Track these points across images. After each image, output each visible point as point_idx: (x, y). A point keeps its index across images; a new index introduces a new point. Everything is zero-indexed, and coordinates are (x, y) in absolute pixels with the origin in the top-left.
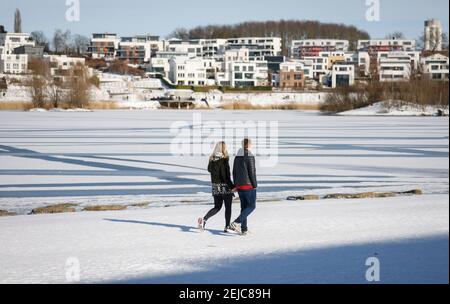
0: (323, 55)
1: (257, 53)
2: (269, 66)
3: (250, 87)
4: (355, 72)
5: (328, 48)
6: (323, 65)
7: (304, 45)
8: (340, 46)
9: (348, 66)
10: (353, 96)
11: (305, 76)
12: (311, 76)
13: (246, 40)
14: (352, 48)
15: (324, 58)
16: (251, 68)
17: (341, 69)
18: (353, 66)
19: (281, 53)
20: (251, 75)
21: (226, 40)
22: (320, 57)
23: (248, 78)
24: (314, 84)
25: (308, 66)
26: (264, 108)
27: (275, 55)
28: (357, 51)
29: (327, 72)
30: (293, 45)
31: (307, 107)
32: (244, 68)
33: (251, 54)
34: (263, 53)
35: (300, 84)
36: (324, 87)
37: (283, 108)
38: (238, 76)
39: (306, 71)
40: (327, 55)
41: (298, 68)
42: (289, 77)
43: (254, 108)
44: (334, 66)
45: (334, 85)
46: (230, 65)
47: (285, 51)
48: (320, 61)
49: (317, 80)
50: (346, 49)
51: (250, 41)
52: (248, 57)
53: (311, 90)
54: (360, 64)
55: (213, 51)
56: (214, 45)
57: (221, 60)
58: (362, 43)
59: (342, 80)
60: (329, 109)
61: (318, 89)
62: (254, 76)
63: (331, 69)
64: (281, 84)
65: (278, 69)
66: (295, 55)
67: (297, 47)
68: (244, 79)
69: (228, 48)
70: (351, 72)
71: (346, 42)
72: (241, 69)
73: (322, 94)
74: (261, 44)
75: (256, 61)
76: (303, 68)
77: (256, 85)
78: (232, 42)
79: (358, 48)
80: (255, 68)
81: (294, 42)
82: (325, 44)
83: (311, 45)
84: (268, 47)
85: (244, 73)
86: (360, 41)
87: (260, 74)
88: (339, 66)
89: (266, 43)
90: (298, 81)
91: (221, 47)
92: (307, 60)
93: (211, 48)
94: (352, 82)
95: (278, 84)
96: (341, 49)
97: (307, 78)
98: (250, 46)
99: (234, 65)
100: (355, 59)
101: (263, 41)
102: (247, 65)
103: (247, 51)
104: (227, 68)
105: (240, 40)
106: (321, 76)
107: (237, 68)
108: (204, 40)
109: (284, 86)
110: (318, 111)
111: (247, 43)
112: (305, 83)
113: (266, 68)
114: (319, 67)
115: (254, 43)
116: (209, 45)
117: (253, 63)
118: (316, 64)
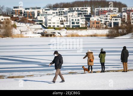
0: (108, 14)
1: (81, 14)
2: (86, 19)
3: (78, 28)
4: (121, 20)
5: (110, 11)
6: (108, 18)
7: (100, 10)
8: (115, 10)
9: (118, 19)
10: (120, 30)
11: (101, 23)
12: (103, 22)
13: (76, 8)
14: (120, 11)
15: (108, 15)
16: (78, 20)
17: (115, 20)
18: (120, 18)
19: (91, 13)
20: (79, 22)
21: (68, 9)
22: (107, 15)
23: (77, 24)
24: (105, 26)
25: (102, 19)
26: (84, 36)
27: (88, 14)
28: (122, 12)
29: (110, 21)
30: (96, 10)
31: (101, 36)
32: (76, 20)
33: (78, 14)
34: (83, 13)
35: (99, 26)
36: (109, 27)
37: (92, 36)
38: (73, 23)
39: (101, 21)
40: (109, 14)
41: (98, 20)
42: (94, 23)
43: (80, 36)
44: (113, 19)
45: (113, 26)
46: (70, 19)
47: (92, 13)
48: (107, 16)
49: (106, 24)
50: (117, 11)
51: (78, 9)
52: (77, 15)
53: (103, 28)
54: (123, 17)
55: (63, 13)
56: (63, 11)
57: (66, 17)
58: (124, 9)
59: (116, 24)
60: (110, 36)
61: (106, 28)
62: (80, 23)
63: (111, 20)
64: (91, 26)
65: (90, 20)
66: (96, 14)
67: (97, 11)
68: (76, 24)
69: (69, 12)
70: (119, 21)
71: (117, 9)
72: (74, 20)
73: (107, 30)
74: (82, 10)
75: (80, 17)
76: (100, 19)
77: (80, 27)
78: (71, 9)
79: (122, 11)
80: (80, 20)
81: (96, 9)
82: (109, 10)
83: (103, 10)
84: (85, 11)
85: (75, 22)
86: (123, 8)
87: (82, 22)
88: (114, 19)
89: (84, 10)
90: (98, 25)
91: (66, 11)
92: (101, 16)
93: (62, 12)
94: (120, 25)
95: (90, 26)
96: (115, 12)
97: (102, 24)
98: (78, 11)
99: (71, 19)
100: (121, 16)
101: (83, 9)
102: (77, 19)
103: (77, 13)
104: (68, 20)
105: (74, 8)
106: (107, 23)
107: (73, 20)
108: (59, 9)
109: (92, 27)
110: (106, 37)
111: (76, 9)
112: (101, 26)
113: (85, 20)
114: (106, 19)
115: (79, 9)
116: (61, 11)
117: (79, 18)
118: (105, 18)
